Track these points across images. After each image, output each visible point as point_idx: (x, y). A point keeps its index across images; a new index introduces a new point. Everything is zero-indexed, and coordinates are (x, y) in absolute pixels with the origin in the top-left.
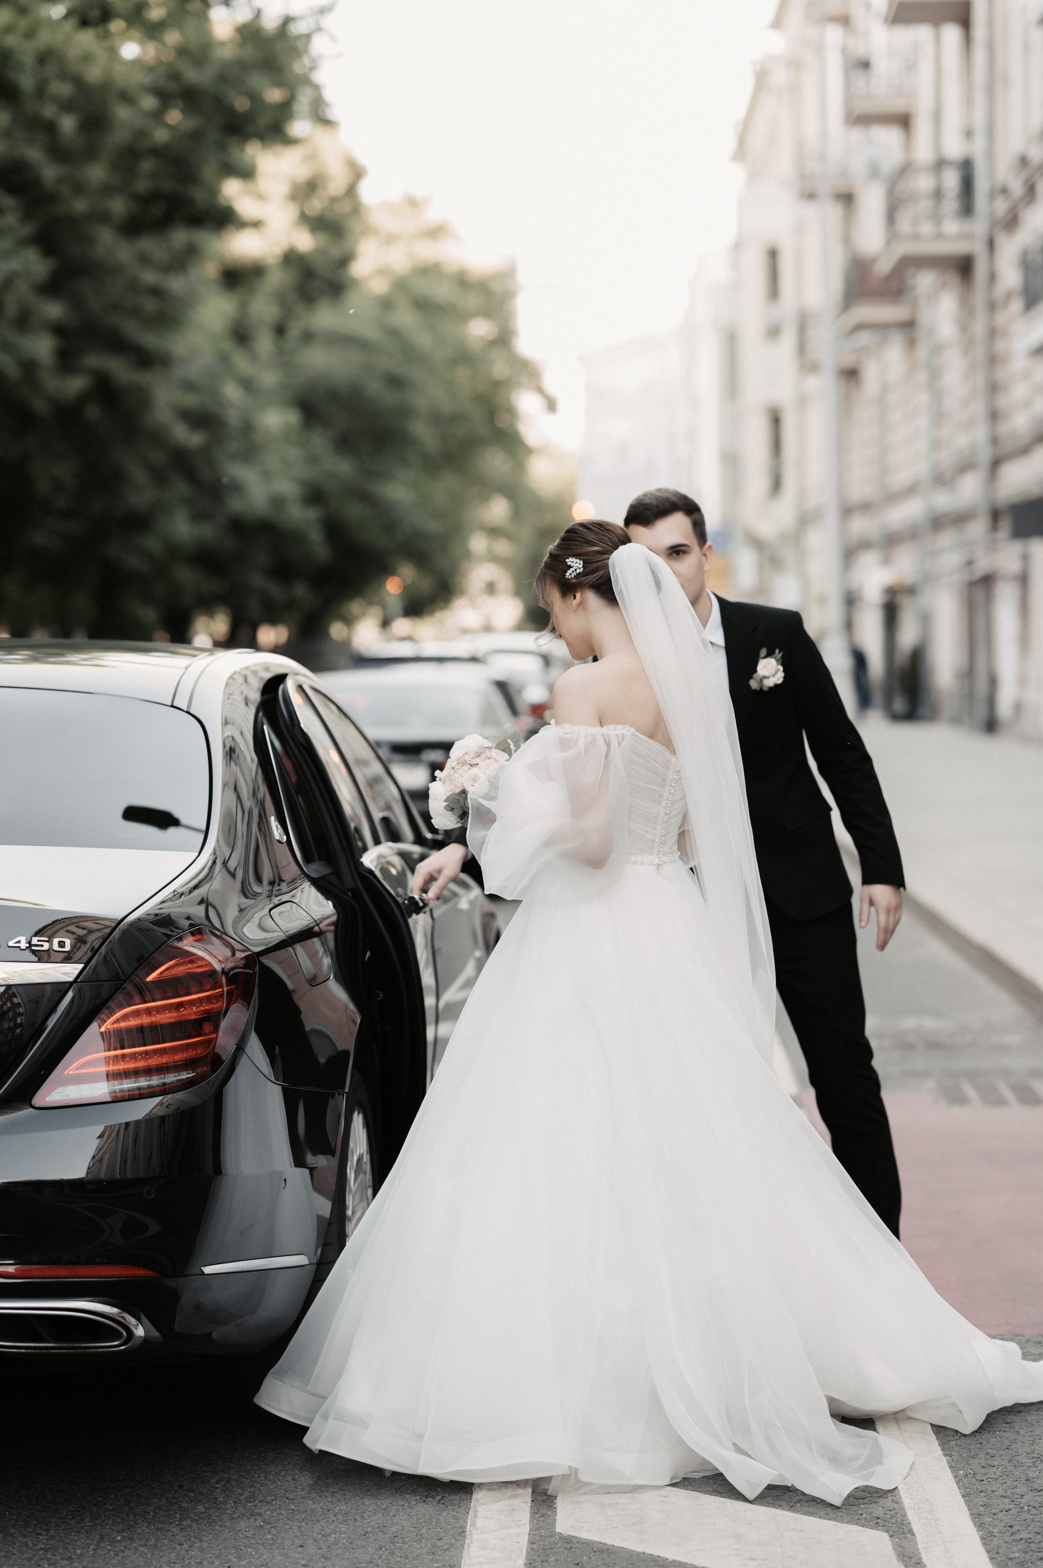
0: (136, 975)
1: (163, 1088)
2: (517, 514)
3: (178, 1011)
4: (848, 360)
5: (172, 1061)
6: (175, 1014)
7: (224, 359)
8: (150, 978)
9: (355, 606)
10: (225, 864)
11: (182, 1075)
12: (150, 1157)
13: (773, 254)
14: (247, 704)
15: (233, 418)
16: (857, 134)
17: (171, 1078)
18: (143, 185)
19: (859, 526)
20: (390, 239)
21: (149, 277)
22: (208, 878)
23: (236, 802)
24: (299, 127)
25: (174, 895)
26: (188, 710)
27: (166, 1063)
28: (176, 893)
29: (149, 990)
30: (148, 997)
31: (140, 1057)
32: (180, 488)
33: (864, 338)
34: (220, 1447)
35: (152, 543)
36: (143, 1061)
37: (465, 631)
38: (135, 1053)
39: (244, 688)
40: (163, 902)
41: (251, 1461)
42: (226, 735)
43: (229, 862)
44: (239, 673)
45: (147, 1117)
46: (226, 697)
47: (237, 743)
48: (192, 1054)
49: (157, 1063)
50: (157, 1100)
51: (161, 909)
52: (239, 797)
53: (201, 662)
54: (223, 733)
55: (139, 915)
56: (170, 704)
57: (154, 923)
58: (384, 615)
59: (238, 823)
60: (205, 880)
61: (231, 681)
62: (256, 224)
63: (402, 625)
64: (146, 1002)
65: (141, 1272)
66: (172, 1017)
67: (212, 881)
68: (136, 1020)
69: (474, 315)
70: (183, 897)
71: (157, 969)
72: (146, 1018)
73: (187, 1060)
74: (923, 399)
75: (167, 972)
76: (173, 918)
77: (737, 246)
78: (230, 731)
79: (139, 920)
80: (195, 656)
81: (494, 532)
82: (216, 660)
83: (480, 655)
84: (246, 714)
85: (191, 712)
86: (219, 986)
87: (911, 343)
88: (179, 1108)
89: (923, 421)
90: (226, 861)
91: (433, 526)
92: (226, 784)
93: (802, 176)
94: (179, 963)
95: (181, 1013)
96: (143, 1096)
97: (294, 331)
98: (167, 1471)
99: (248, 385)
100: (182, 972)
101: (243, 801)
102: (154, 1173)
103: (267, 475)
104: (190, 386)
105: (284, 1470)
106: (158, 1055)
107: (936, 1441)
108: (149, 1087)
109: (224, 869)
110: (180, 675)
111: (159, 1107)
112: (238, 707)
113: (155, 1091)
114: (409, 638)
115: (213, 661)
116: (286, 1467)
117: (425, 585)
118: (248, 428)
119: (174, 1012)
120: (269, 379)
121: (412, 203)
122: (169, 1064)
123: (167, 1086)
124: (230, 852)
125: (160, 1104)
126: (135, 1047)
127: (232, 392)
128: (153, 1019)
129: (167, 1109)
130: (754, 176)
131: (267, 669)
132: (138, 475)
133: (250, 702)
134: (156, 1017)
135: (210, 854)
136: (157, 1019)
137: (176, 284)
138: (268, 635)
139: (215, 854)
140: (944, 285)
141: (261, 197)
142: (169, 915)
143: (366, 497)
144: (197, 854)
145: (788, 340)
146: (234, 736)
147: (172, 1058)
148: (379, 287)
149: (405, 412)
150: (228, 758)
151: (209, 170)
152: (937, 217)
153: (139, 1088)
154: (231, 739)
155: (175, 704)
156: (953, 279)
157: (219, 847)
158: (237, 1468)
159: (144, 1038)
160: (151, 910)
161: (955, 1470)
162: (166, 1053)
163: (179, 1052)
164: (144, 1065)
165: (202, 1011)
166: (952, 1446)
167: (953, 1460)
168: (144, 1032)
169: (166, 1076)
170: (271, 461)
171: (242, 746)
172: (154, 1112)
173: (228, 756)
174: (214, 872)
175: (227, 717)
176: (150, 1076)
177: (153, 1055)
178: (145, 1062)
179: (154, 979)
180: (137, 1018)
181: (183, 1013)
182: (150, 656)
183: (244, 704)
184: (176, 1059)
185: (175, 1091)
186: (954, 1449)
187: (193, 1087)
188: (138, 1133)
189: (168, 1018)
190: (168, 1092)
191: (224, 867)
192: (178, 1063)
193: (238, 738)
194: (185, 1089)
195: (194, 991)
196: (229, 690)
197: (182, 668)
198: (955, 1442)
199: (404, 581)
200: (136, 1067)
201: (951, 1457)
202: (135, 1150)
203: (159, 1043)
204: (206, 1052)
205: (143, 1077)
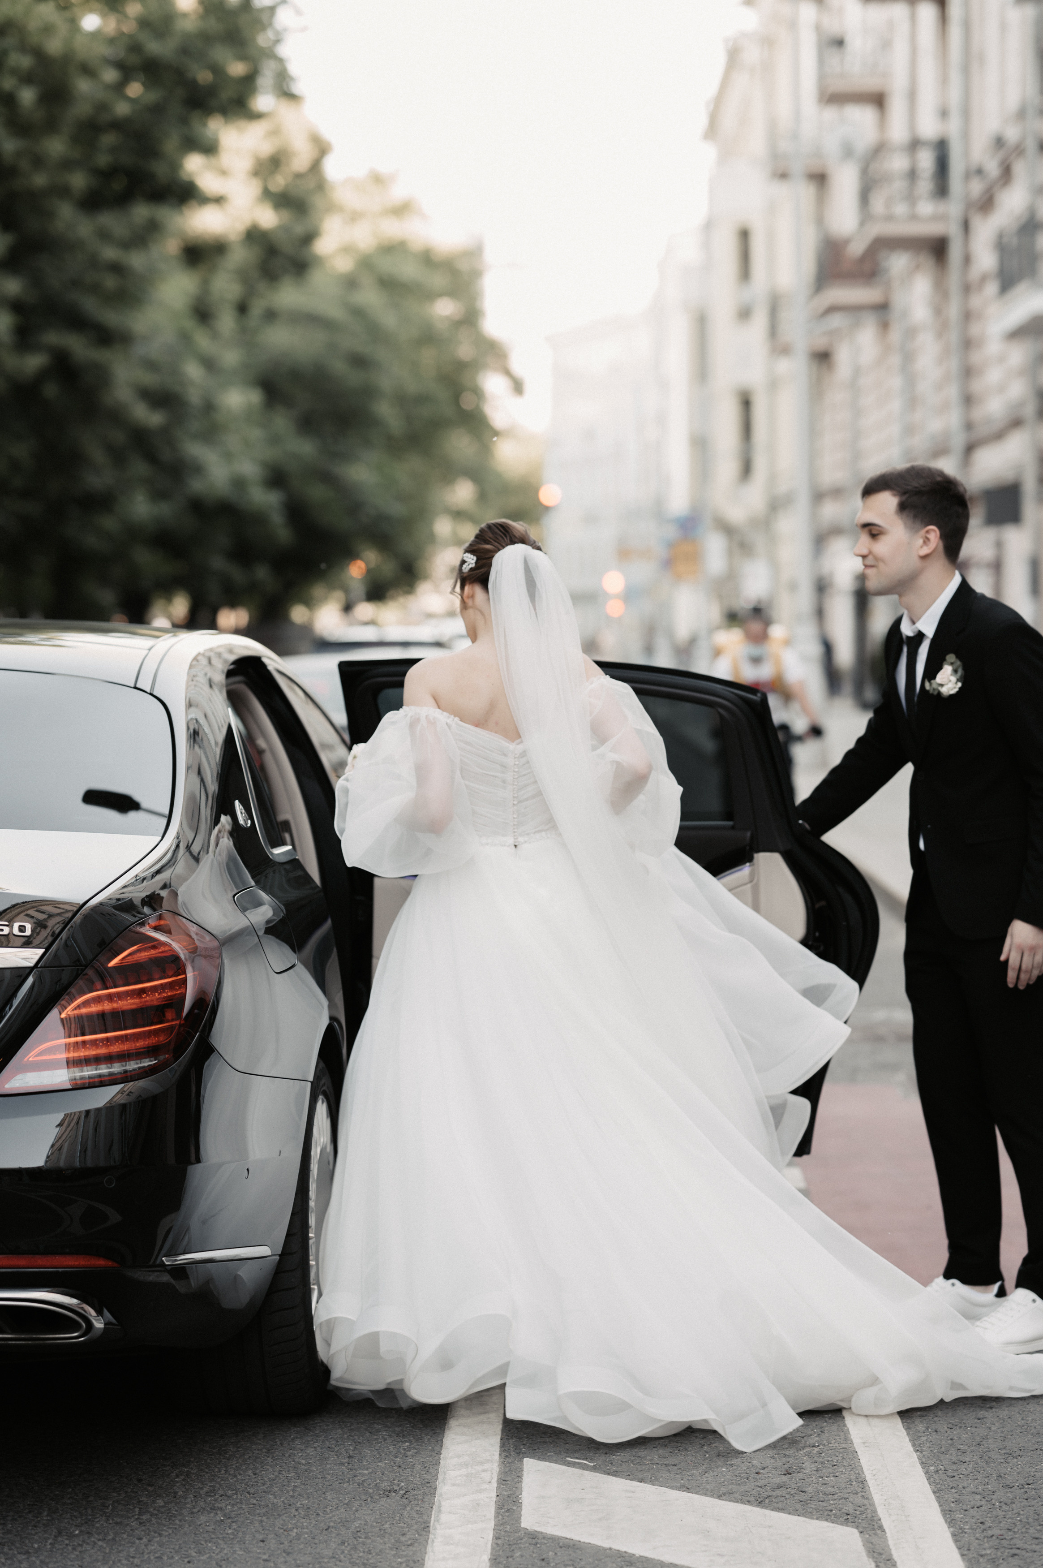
0: (97, 961)
1: (124, 1075)
2: (482, 497)
3: (141, 997)
4: (821, 343)
5: (134, 1048)
6: (137, 1001)
7: (185, 338)
8: (112, 964)
9: (318, 590)
10: (188, 848)
11: (144, 1062)
12: (111, 1145)
13: (744, 235)
14: (211, 686)
15: (194, 397)
16: (830, 114)
17: (132, 1066)
18: (103, 160)
19: (831, 511)
20: (355, 217)
21: (110, 253)
22: (171, 863)
23: (199, 785)
24: (263, 101)
25: (137, 880)
26: (152, 692)
27: (127, 1050)
28: (138, 878)
29: (110, 976)
30: (109, 982)
31: (101, 1044)
32: (139, 468)
33: (837, 321)
34: (180, 1441)
35: (109, 523)
36: (104, 1048)
37: (430, 616)
38: (96, 1040)
39: (208, 669)
40: (125, 887)
41: (211, 1455)
42: (189, 717)
43: (193, 846)
44: (203, 655)
45: (108, 1105)
46: (190, 679)
47: (201, 725)
48: (154, 1041)
49: (118, 1050)
50: (117, 1088)
51: (123, 893)
52: (202, 781)
53: (167, 642)
54: (187, 714)
55: (100, 900)
56: (133, 685)
57: (115, 907)
58: (347, 599)
59: (201, 807)
60: (169, 865)
61: (195, 663)
62: (219, 200)
63: (365, 610)
64: (107, 988)
65: (101, 1262)
66: (133, 1004)
67: (175, 865)
68: (97, 1007)
69: (440, 295)
70: (145, 882)
71: (119, 955)
72: (108, 1005)
73: (148, 1047)
74: (896, 382)
75: (129, 958)
76: (135, 903)
77: (708, 226)
78: (194, 714)
79: (101, 904)
80: (158, 637)
81: (459, 515)
82: (179, 641)
83: (444, 639)
84: (210, 696)
85: (155, 693)
86: (182, 972)
87: (885, 326)
88: (140, 1096)
89: (896, 405)
90: (189, 845)
91: (396, 509)
92: (189, 767)
93: (775, 155)
94: (141, 948)
95: (143, 1000)
96: (104, 1084)
97: (257, 309)
98: (125, 1464)
99: (209, 364)
100: (144, 957)
101: (206, 784)
102: (115, 1162)
103: (228, 456)
104: (151, 365)
105: (245, 1464)
106: (120, 1042)
107: (907, 1436)
108: (111, 1074)
109: (187, 853)
110: (142, 657)
111: (120, 1095)
112: (202, 689)
113: (116, 1079)
114: (372, 623)
115: (176, 643)
116: (247, 1461)
117: (389, 568)
118: (209, 407)
119: (136, 998)
120: (231, 357)
121: (378, 180)
122: (131, 1051)
123: (129, 1074)
124: (194, 835)
125: (121, 1092)
126: (96, 1034)
127: (193, 371)
128: (115, 1005)
129: (128, 1096)
130: (726, 155)
131: (231, 651)
132: (97, 454)
133: (214, 684)
134: (118, 1003)
135: (173, 838)
136: (119, 1005)
137: (137, 261)
138: (229, 617)
139: (178, 838)
140: (918, 267)
141: (224, 173)
142: (131, 900)
143: (327, 478)
144: (160, 838)
145: (760, 321)
146: (198, 718)
147: (133, 1045)
148: (343, 265)
149: (369, 392)
150: (192, 741)
151: (170, 144)
152: (911, 198)
153: (100, 1076)
154: (195, 721)
155: (138, 686)
156: (927, 261)
157: (182, 831)
158: (197, 1462)
159: (105, 1025)
160: (113, 895)
161: (925, 1466)
162: (127, 1040)
163: (141, 1039)
164: (105, 1052)
165: (164, 997)
166: (923, 1442)
167: (924, 1456)
168: (105, 1018)
169: (127, 1063)
170: (232, 441)
171: (207, 729)
172: (115, 1099)
173: (192, 739)
174: (177, 856)
175: (191, 699)
176: (111, 1063)
177: (114, 1042)
178: (106, 1049)
179: (116, 965)
180: (99, 1004)
181: (146, 999)
182: (109, 636)
183: (208, 686)
184: (138, 1046)
185: (136, 1078)
186: (925, 1444)
187: (155, 1074)
188: (98, 1121)
189: (130, 1005)
190: (129, 1080)
191: (187, 851)
192: (139, 1050)
193: (202, 721)
194: (147, 1077)
195: (157, 977)
196: (193, 672)
197: (145, 649)
198: (926, 1438)
199: (367, 564)
200: (97, 1054)
201: (922, 1452)
202: (96, 1138)
203: (121, 1030)
204: (168, 1040)
205: (104, 1064)
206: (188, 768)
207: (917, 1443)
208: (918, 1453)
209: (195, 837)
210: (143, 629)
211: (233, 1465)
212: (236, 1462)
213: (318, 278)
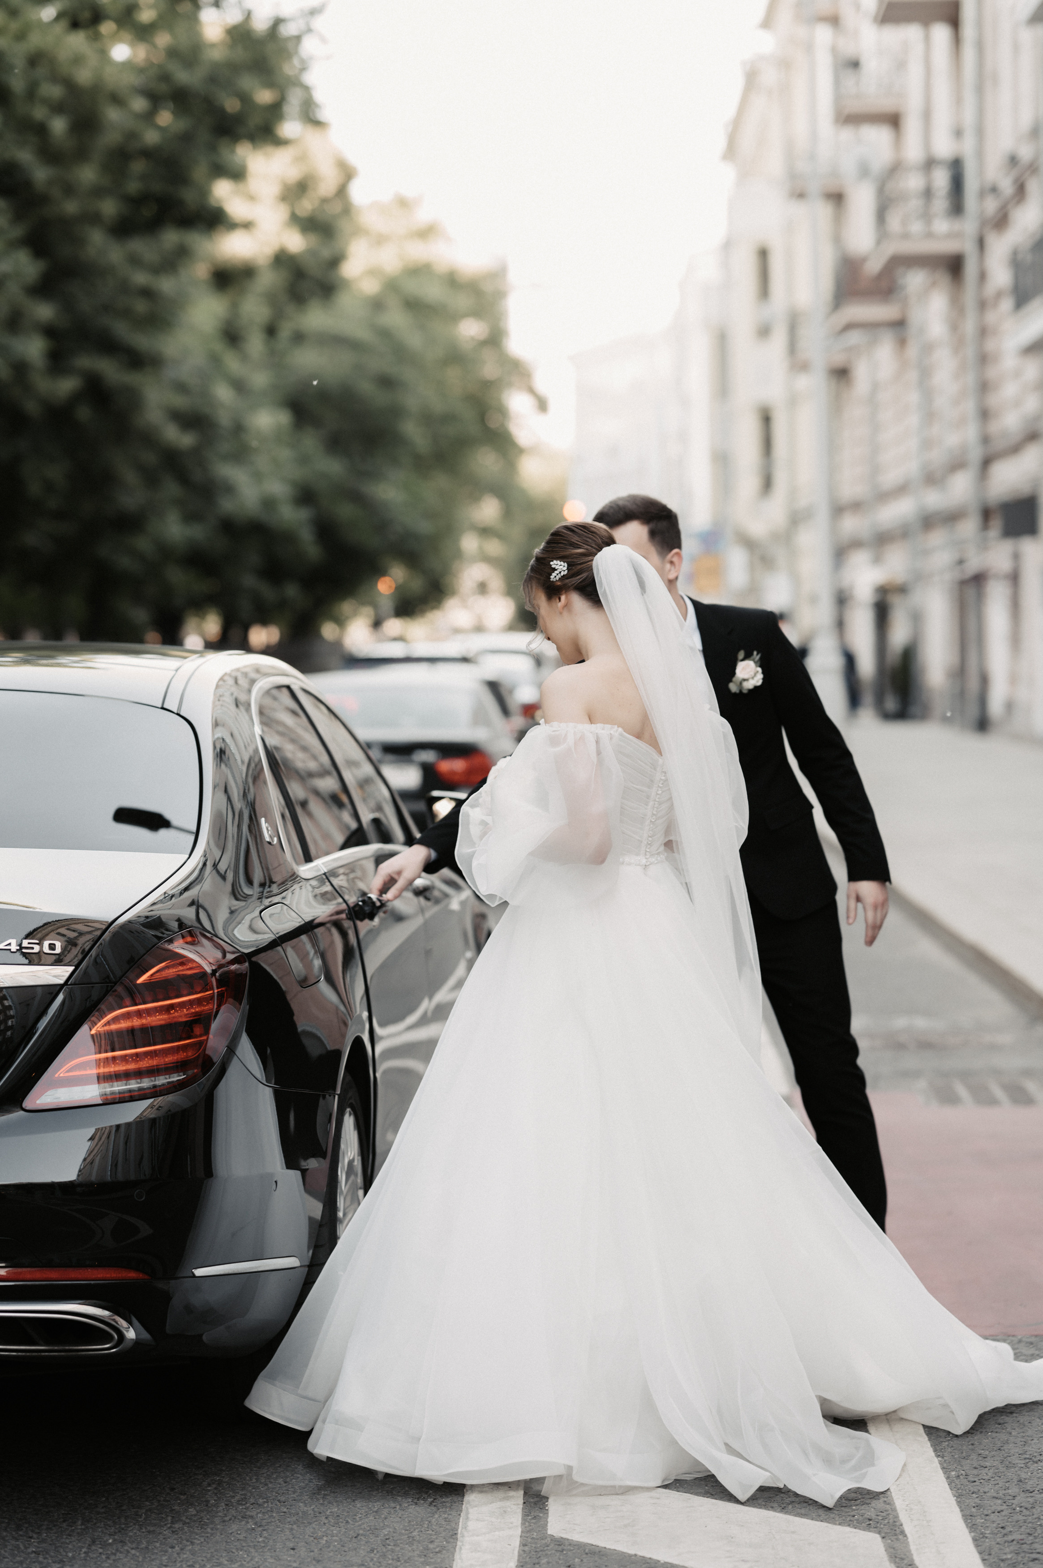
0: (126, 977)
1: (153, 1090)
2: (508, 513)
3: (169, 1013)
4: (839, 359)
5: (163, 1063)
6: (165, 1017)
7: (215, 360)
8: (141, 980)
9: (346, 607)
10: (215, 866)
11: (173, 1077)
12: (142, 1158)
13: (763, 254)
14: (237, 706)
15: (224, 419)
16: (847, 134)
17: (161, 1080)
18: (133, 187)
19: (850, 524)
20: (380, 240)
21: (140, 278)
22: (198, 880)
23: (226, 804)
24: (289, 128)
25: (165, 897)
26: (179, 712)
27: (157, 1066)
28: (167, 895)
29: (140, 993)
30: (138, 999)
31: (130, 1060)
32: (171, 488)
33: (855, 338)
34: (212, 1450)
35: (143, 544)
36: (133, 1064)
37: (457, 631)
38: (126, 1056)
39: (234, 689)
40: (154, 904)
41: (242, 1464)
42: (216, 737)
43: (219, 864)
44: (230, 675)
45: (138, 1119)
46: (217, 699)
47: (227, 744)
48: (182, 1056)
49: (147, 1065)
50: (147, 1103)
51: (152, 911)
52: (229, 799)
53: (195, 662)
54: (213, 735)
55: (128, 918)
56: (160, 706)
57: (144, 925)
58: (376, 615)
59: (228, 824)
60: (196, 883)
61: (221, 683)
62: (247, 225)
63: (393, 626)
64: (136, 1005)
65: (132, 1275)
66: (162, 1020)
67: (202, 883)
68: (127, 1023)
69: (465, 315)
70: (173, 899)
71: (147, 971)
72: (137, 1021)
73: (177, 1062)
74: (914, 397)
75: (157, 974)
76: (164, 920)
77: (728, 246)
78: (220, 733)
79: (129, 922)
80: (185, 658)
81: (485, 532)
82: (206, 662)
83: (470, 655)
84: (236, 716)
85: (182, 714)
86: (210, 988)
87: (902, 342)
88: (170, 1111)
89: (914, 420)
90: (216, 863)
91: (424, 527)
93: (793, 175)
94: (169, 965)
95: (172, 1016)
96: (134, 1099)
97: (285, 332)
98: (158, 1473)
99: (239, 386)
100: (172, 974)
101: (234, 803)
102: (145, 1175)
103: (258, 477)
104: (181, 388)
105: (276, 1473)
106: (149, 1057)
107: (928, 1442)
108: (140, 1089)
109: (214, 871)
110: (170, 678)
111: (150, 1110)
112: (228, 708)
113: (146, 1093)
114: (400, 639)
116: (278, 1470)
117: (417, 585)
118: (239, 428)
119: (164, 1014)
120: (260, 379)
121: (403, 203)
122: (160, 1066)
123: (158, 1089)
124: (221, 854)
125: (151, 1106)
126: (125, 1049)
127: (223, 393)
128: (144, 1021)
129: (158, 1111)
130: (744, 176)
131: (257, 670)
132: (130, 476)
133: (241, 704)
134: (147, 1019)
135: (200, 856)
136: (148, 1021)
137: (166, 285)
138: (259, 635)
139: (205, 856)
140: (934, 284)
141: (252, 198)
142: (159, 917)
143: (357, 498)
144: (188, 856)
145: (779, 338)
146: (224, 737)
147: (162, 1061)
148: (370, 287)
149: (396, 412)
150: (219, 760)
151: (199, 172)
152: (926, 216)
153: (130, 1091)
154: (221, 741)
155: (165, 706)
156: (943, 279)
157: (209, 849)
158: (228, 1471)
159: (134, 1041)
160: (141, 913)
161: (947, 1472)
162: (156, 1056)
163: (169, 1054)
164: (135, 1068)
165: (192, 1013)
166: (944, 1447)
167: (945, 1461)
168: (135, 1034)
169: (156, 1078)
170: (262, 462)
171: (233, 747)
172: (144, 1114)
173: (219, 758)
174: (204, 874)
175: (218, 720)
176: (141, 1078)
177: (143, 1057)
178: (136, 1064)
179: (145, 982)
180: (128, 1020)
181: (174, 1015)
182: (141, 658)
183: (234, 706)
184: (167, 1062)
185: (166, 1093)
186: (946, 1449)
187: (184, 1089)
188: (128, 1136)
189: (159, 1021)
190: (159, 1095)
191: (214, 869)
192: (168, 1065)
193: (229, 740)
194: (176, 1092)
195: (185, 993)
196: (221, 691)
197: (173, 670)
198: (947, 1443)
199: (395, 581)
200: (127, 1070)
201: (943, 1457)
202: (126, 1152)
203: (150, 1045)
204: (197, 1054)
205: (133, 1079)
206: (215, 787)
207: (938, 1448)
208: (940, 1459)
209: (222, 855)
210: (173, 650)
211: (263, 1474)
212: (266, 1471)
213: (345, 301)
